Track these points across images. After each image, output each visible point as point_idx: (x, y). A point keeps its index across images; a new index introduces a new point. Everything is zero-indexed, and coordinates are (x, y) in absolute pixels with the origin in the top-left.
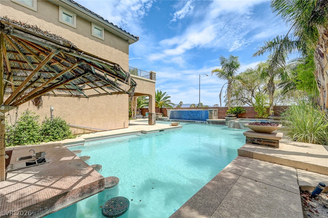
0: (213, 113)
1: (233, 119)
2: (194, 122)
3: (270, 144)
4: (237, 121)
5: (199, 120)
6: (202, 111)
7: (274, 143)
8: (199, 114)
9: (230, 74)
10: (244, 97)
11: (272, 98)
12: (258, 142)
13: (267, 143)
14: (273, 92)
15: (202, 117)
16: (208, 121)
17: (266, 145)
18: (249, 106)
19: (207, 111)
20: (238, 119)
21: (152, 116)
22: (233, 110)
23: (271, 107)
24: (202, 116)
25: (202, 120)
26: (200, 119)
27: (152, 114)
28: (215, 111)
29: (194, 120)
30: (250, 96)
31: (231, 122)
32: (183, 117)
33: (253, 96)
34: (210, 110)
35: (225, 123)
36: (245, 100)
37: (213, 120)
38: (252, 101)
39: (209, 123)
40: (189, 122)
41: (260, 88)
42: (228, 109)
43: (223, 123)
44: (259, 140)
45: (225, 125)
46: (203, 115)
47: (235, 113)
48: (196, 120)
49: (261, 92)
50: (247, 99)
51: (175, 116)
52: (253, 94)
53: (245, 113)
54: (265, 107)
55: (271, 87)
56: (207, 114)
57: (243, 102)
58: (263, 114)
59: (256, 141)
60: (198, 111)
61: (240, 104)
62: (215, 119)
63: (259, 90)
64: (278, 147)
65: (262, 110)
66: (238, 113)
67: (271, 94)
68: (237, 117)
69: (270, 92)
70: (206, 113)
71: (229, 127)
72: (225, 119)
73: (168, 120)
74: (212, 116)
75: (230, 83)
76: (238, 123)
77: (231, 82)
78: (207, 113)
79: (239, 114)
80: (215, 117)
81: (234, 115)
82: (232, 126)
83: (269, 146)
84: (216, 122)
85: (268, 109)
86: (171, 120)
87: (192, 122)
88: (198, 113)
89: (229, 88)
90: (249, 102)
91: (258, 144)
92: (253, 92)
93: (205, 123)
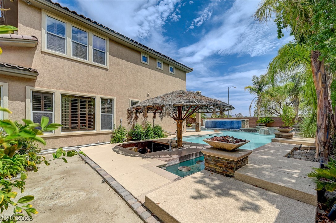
0: (245, 123)
1: (263, 128)
2: (228, 130)
3: (288, 137)
4: (267, 129)
5: (233, 128)
6: (235, 121)
7: (289, 136)
9: (260, 90)
10: (272, 108)
11: (297, 110)
12: (282, 137)
13: (286, 137)
14: (298, 105)
16: (241, 129)
17: (286, 138)
18: (277, 117)
20: (268, 128)
21: (198, 125)
22: (262, 120)
23: (296, 118)
25: (235, 129)
27: (198, 123)
28: (247, 121)
29: (228, 128)
30: (278, 107)
31: (262, 130)
32: (217, 126)
33: (280, 108)
34: (242, 120)
35: (256, 130)
36: (273, 111)
37: (245, 128)
38: (280, 112)
39: (242, 131)
40: (224, 130)
41: (287, 101)
42: (258, 119)
43: (254, 131)
44: (282, 135)
45: (256, 132)
46: (237, 124)
47: (265, 123)
48: (230, 128)
49: (288, 105)
50: (275, 110)
51: (210, 125)
52: (280, 106)
53: (273, 122)
54: (291, 118)
55: (296, 102)
57: (271, 112)
58: (289, 124)
59: (281, 136)
60: (231, 121)
61: (268, 115)
62: (247, 127)
63: (286, 103)
64: (291, 138)
65: (288, 120)
66: (267, 123)
67: (296, 107)
68: (267, 126)
69: (295, 105)
71: (260, 134)
72: (256, 127)
73: (204, 129)
74: (244, 125)
75: (259, 97)
76: (268, 130)
77: (261, 97)
79: (269, 123)
80: (246, 126)
81: (264, 124)
82: (263, 132)
83: (287, 138)
84: (249, 130)
85: (293, 120)
86: (207, 128)
87: (227, 130)
89: (259, 101)
90: (277, 113)
91: (282, 138)
92: (280, 104)
93: (239, 131)
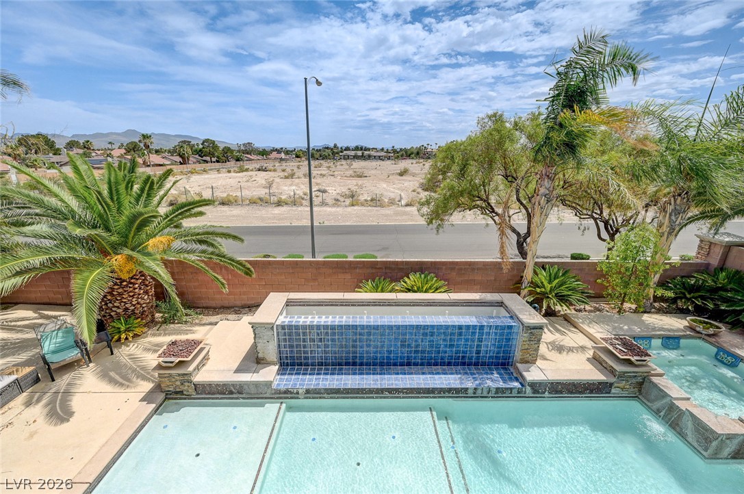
8: (467, 340)
15: (478, 352)
16: (533, 385)
24: (478, 346)
34: (528, 326)
35: (611, 386)
43: (601, 390)
70: (502, 334)
74: (536, 350)
93: (519, 393)
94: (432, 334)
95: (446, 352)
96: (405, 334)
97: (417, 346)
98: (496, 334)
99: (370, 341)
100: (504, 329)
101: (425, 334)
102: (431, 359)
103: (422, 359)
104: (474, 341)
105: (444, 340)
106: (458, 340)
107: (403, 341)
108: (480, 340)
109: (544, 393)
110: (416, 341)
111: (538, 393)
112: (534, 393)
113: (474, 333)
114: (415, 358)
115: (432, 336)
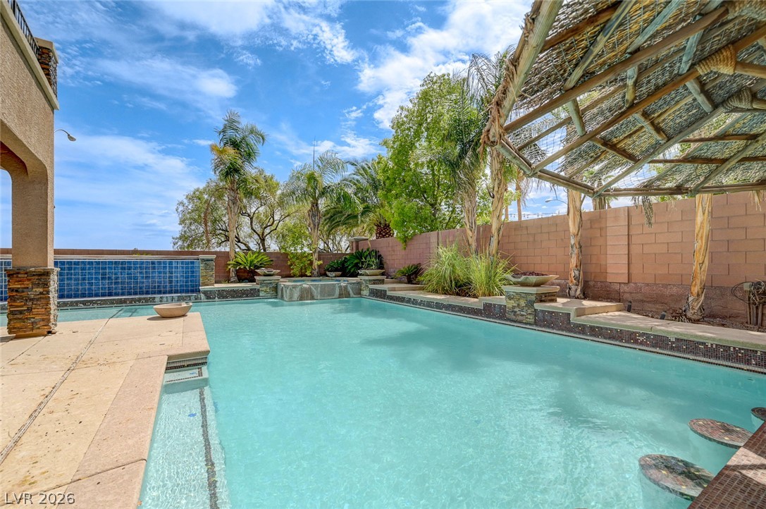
2: (147, 300)
6: (171, 263)
8: (160, 273)
15: (171, 282)
16: (205, 293)
19: (193, 263)
23: (316, 254)
24: (170, 277)
26: (165, 287)
34: (203, 260)
35: (258, 291)
43: (252, 294)
45: (258, 296)
46: (177, 275)
48: (147, 293)
56: (193, 272)
60: (152, 263)
70: (187, 268)
71: (291, 300)
74: (213, 276)
75: (234, 190)
78: (193, 267)
82: (296, 295)
88: (154, 268)
93: (196, 299)
94: (130, 268)
95: (143, 283)
96: (105, 268)
97: (117, 278)
98: (183, 268)
99: (71, 274)
100: (188, 264)
101: (123, 268)
102: (131, 289)
103: (122, 289)
104: (166, 273)
105: (141, 273)
106: (152, 273)
107: (104, 274)
108: (171, 273)
109: (215, 298)
110: (115, 274)
111: (211, 298)
112: (207, 299)
113: (165, 267)
114: (116, 288)
115: (129, 269)
